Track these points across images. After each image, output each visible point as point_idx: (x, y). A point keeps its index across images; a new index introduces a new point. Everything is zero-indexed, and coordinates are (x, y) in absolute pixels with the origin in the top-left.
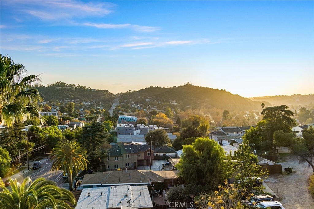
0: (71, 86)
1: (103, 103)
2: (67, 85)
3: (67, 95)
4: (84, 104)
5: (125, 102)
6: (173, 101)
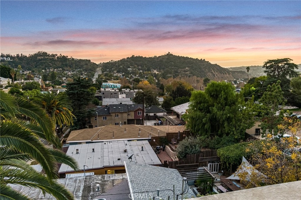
0: (53, 56)
1: (86, 73)
2: (49, 54)
3: (50, 65)
4: (67, 73)
5: (107, 71)
6: (155, 69)
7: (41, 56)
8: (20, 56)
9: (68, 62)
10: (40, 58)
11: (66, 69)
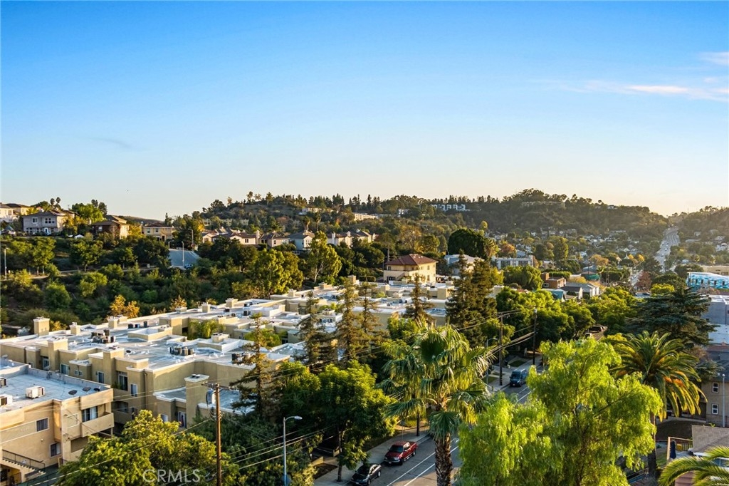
0: (557, 198)
1: (636, 240)
2: (548, 196)
3: (548, 220)
4: (588, 241)
5: (696, 238)
7: (529, 200)
8: (486, 200)
9: (591, 214)
10: (527, 204)
11: (586, 231)
